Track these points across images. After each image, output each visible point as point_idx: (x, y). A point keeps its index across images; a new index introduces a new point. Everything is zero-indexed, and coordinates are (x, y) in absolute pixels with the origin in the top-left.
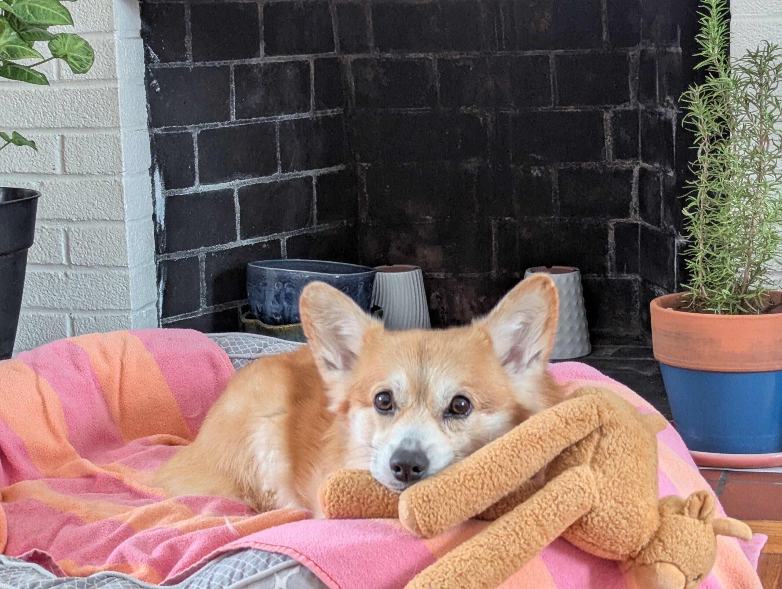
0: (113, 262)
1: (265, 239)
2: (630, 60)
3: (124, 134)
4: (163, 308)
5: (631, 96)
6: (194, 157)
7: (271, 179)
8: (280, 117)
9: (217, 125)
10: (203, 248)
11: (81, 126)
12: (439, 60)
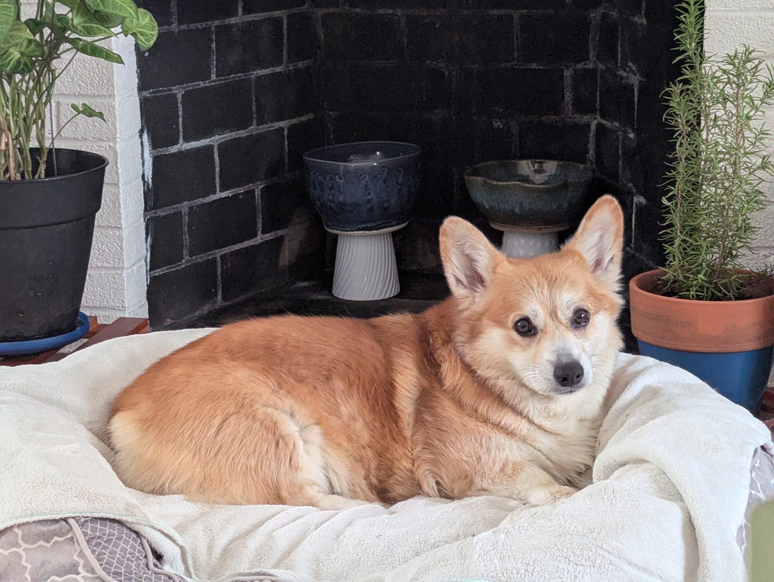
0: (107, 223)
1: (241, 190)
2: (591, 21)
3: (118, 102)
4: (151, 262)
5: (591, 55)
6: (178, 117)
7: (248, 132)
8: (255, 73)
9: (199, 85)
10: (186, 203)
11: (77, 93)
12: (407, 16)
